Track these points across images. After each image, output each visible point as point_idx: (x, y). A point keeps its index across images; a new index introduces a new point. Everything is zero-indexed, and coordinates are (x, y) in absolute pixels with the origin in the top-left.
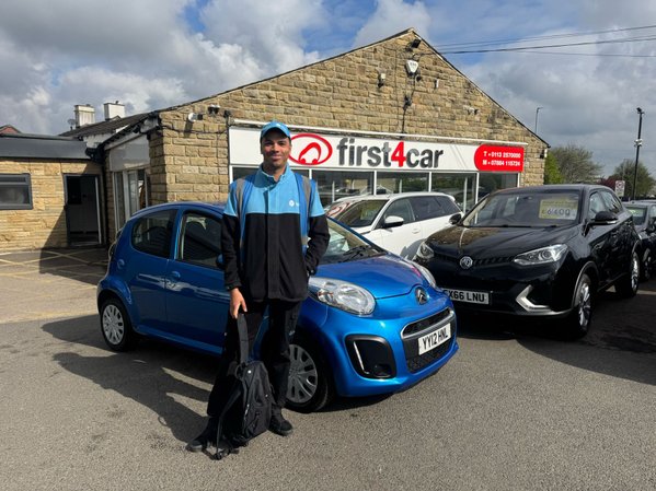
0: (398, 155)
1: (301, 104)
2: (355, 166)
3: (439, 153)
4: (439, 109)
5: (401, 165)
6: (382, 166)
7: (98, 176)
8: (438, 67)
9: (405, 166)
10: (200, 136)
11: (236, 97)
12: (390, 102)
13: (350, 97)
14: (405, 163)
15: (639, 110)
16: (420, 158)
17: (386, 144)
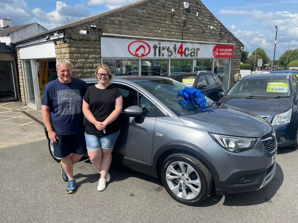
0: (180, 51)
1: (136, 25)
2: (161, 57)
3: (198, 49)
4: (198, 27)
5: (182, 56)
6: (173, 57)
7: (13, 62)
8: (198, 6)
9: (184, 56)
10: (86, 42)
11: (103, 21)
12: (176, 24)
13: (158, 21)
14: (183, 55)
15: (276, 27)
16: (190, 52)
17: (175, 45)
